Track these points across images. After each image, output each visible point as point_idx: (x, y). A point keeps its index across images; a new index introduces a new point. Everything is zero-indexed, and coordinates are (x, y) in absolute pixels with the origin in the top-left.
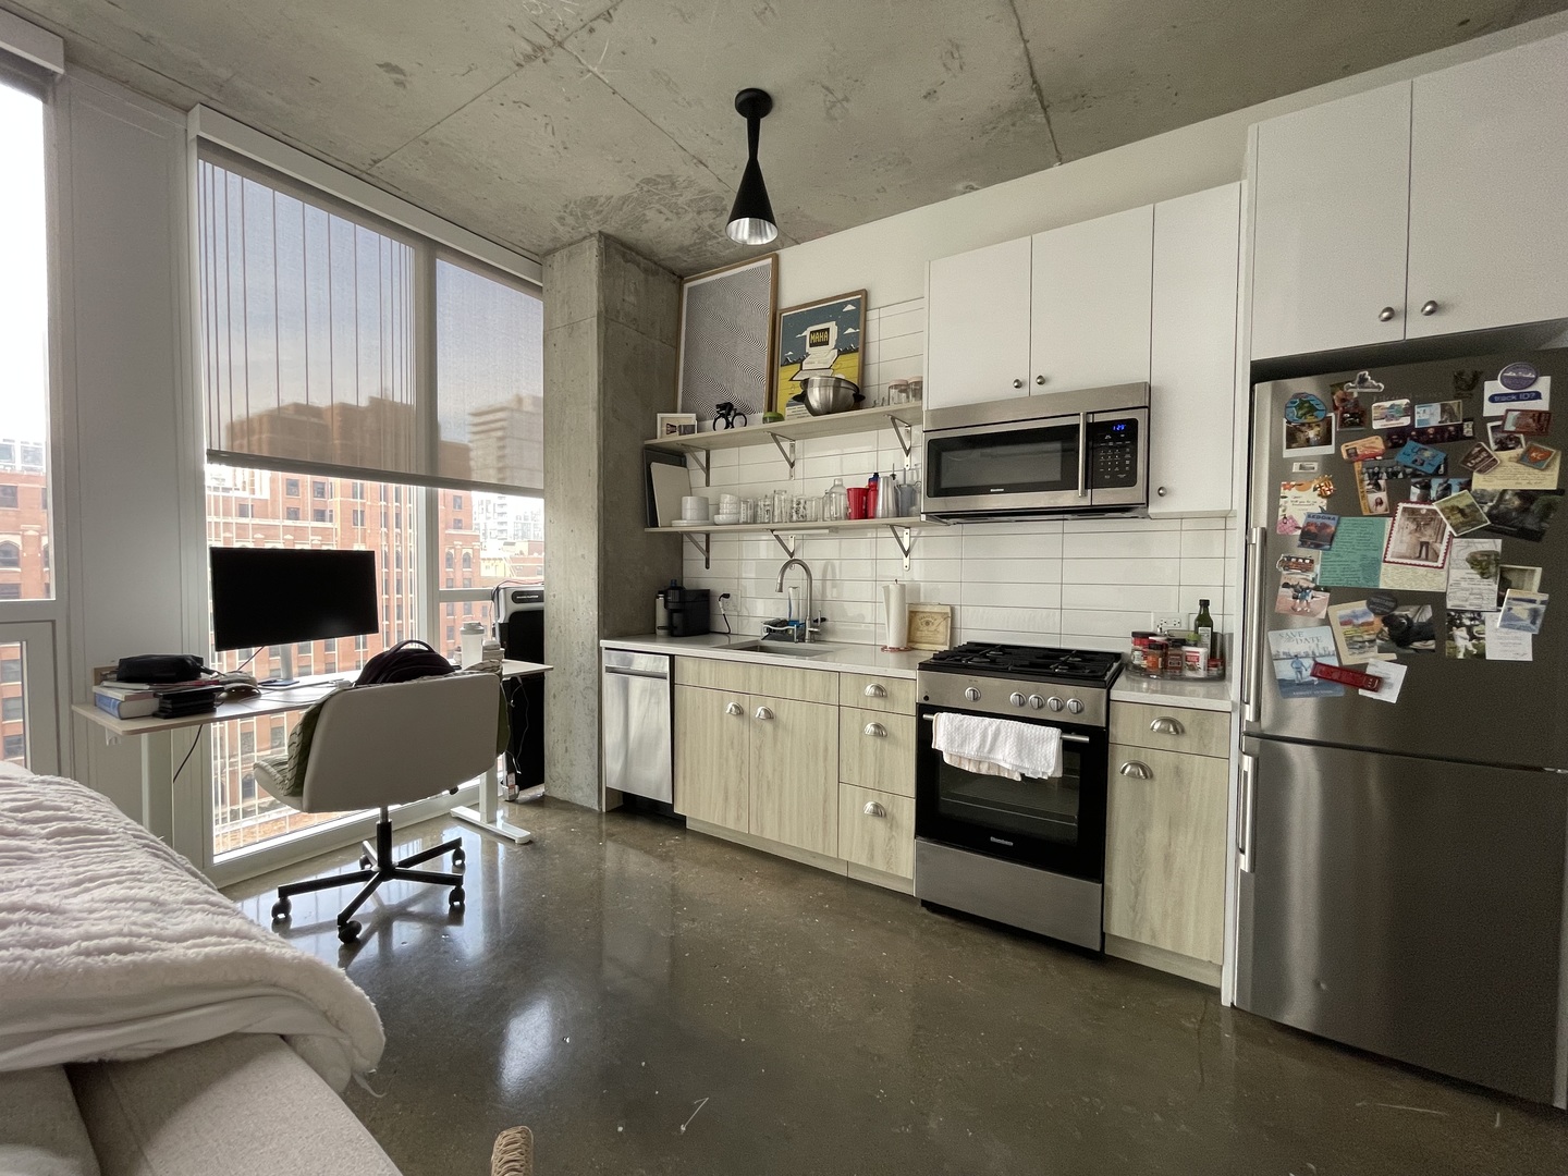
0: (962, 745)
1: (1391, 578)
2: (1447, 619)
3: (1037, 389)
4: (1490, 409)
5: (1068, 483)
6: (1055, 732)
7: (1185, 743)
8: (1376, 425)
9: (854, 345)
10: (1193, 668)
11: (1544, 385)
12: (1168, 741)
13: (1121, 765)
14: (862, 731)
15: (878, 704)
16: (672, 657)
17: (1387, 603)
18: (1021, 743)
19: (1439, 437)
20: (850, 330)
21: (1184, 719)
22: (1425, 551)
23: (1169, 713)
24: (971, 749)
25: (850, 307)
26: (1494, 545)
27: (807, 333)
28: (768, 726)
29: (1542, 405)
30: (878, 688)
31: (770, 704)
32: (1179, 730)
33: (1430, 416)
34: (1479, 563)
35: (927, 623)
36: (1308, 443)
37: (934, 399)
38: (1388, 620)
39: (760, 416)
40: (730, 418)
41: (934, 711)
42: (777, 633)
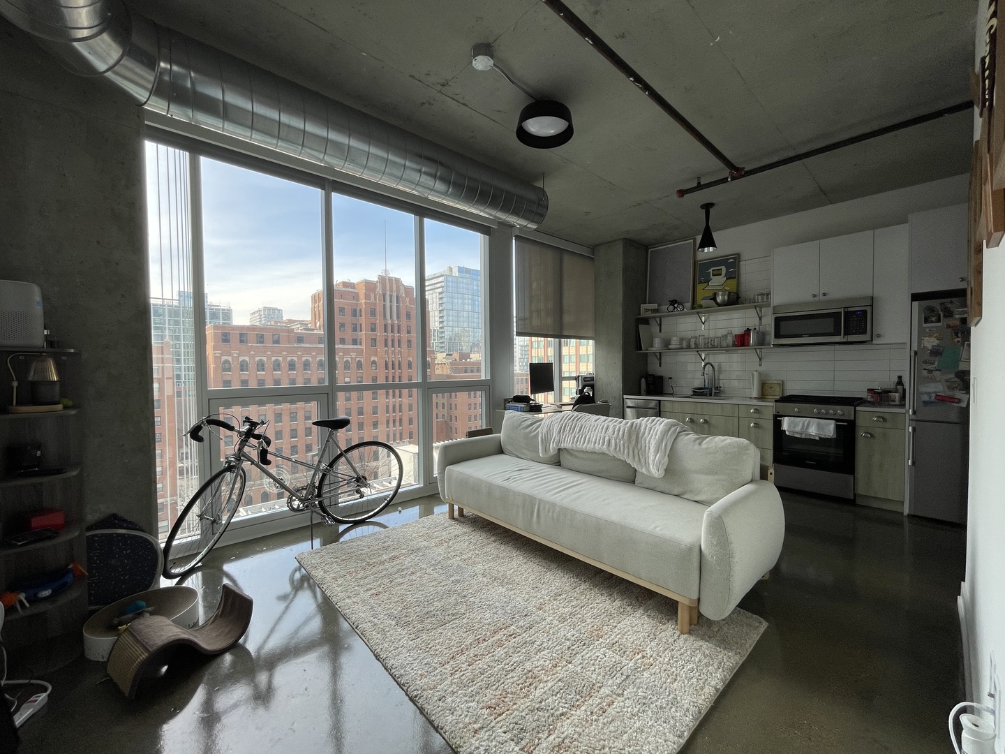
0: (794, 427)
3: (822, 297)
5: (838, 333)
6: (833, 421)
7: (887, 425)
8: (957, 316)
9: (734, 275)
10: (894, 401)
12: (880, 424)
13: (861, 433)
14: (749, 426)
15: (757, 416)
16: (660, 401)
17: (960, 374)
18: (819, 426)
20: (732, 270)
21: (886, 416)
23: (881, 415)
24: (798, 429)
25: (731, 260)
27: (711, 270)
28: (706, 426)
30: (756, 409)
31: (707, 418)
32: (884, 420)
35: (771, 388)
36: (932, 322)
37: (777, 299)
39: (689, 305)
40: (676, 305)
41: (782, 416)
42: (699, 392)
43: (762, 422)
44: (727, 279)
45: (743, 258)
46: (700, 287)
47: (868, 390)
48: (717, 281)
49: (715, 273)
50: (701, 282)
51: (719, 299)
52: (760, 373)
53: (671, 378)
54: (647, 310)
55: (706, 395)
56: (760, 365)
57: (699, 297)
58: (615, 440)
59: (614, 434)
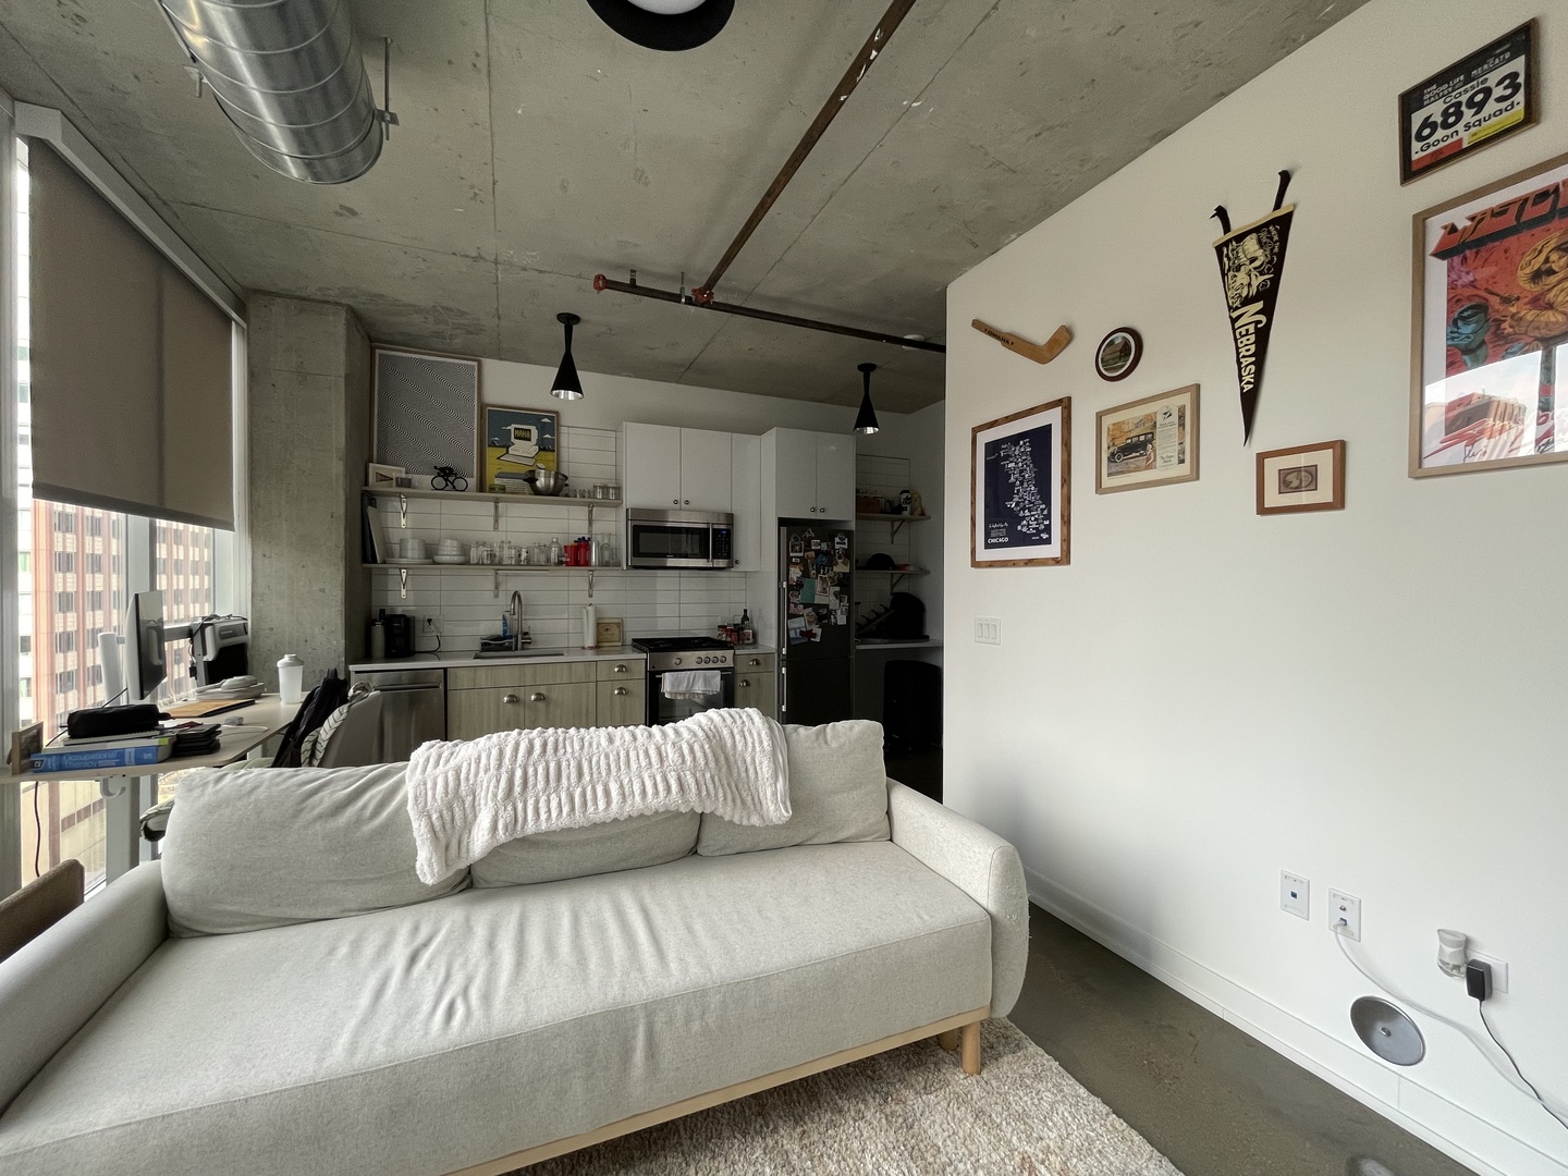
1: (818, 600)
2: (830, 612)
3: (685, 506)
4: (837, 546)
5: (705, 556)
7: (760, 668)
8: (812, 548)
10: (748, 639)
11: (846, 541)
12: (755, 669)
13: (740, 683)
14: (611, 693)
16: (445, 669)
17: (816, 608)
18: (707, 681)
19: (827, 553)
20: (547, 436)
21: (760, 658)
22: (824, 590)
23: (755, 657)
24: (682, 688)
25: (546, 420)
26: (838, 589)
27: (512, 427)
28: (541, 705)
29: (846, 547)
30: (621, 666)
31: (543, 690)
32: (758, 663)
33: (824, 546)
34: (835, 594)
35: (607, 630)
36: (796, 552)
37: (631, 498)
38: (817, 614)
39: (473, 481)
40: (451, 479)
41: (661, 672)
42: (494, 646)
43: (630, 685)
44: (540, 449)
45: (564, 421)
46: (492, 454)
47: (719, 627)
48: (524, 450)
49: (519, 433)
50: (493, 445)
51: (541, 482)
52: (596, 610)
53: (430, 621)
54: (383, 478)
55: (509, 649)
56: (591, 596)
57: (492, 468)
58: (694, 775)
59: (684, 761)
